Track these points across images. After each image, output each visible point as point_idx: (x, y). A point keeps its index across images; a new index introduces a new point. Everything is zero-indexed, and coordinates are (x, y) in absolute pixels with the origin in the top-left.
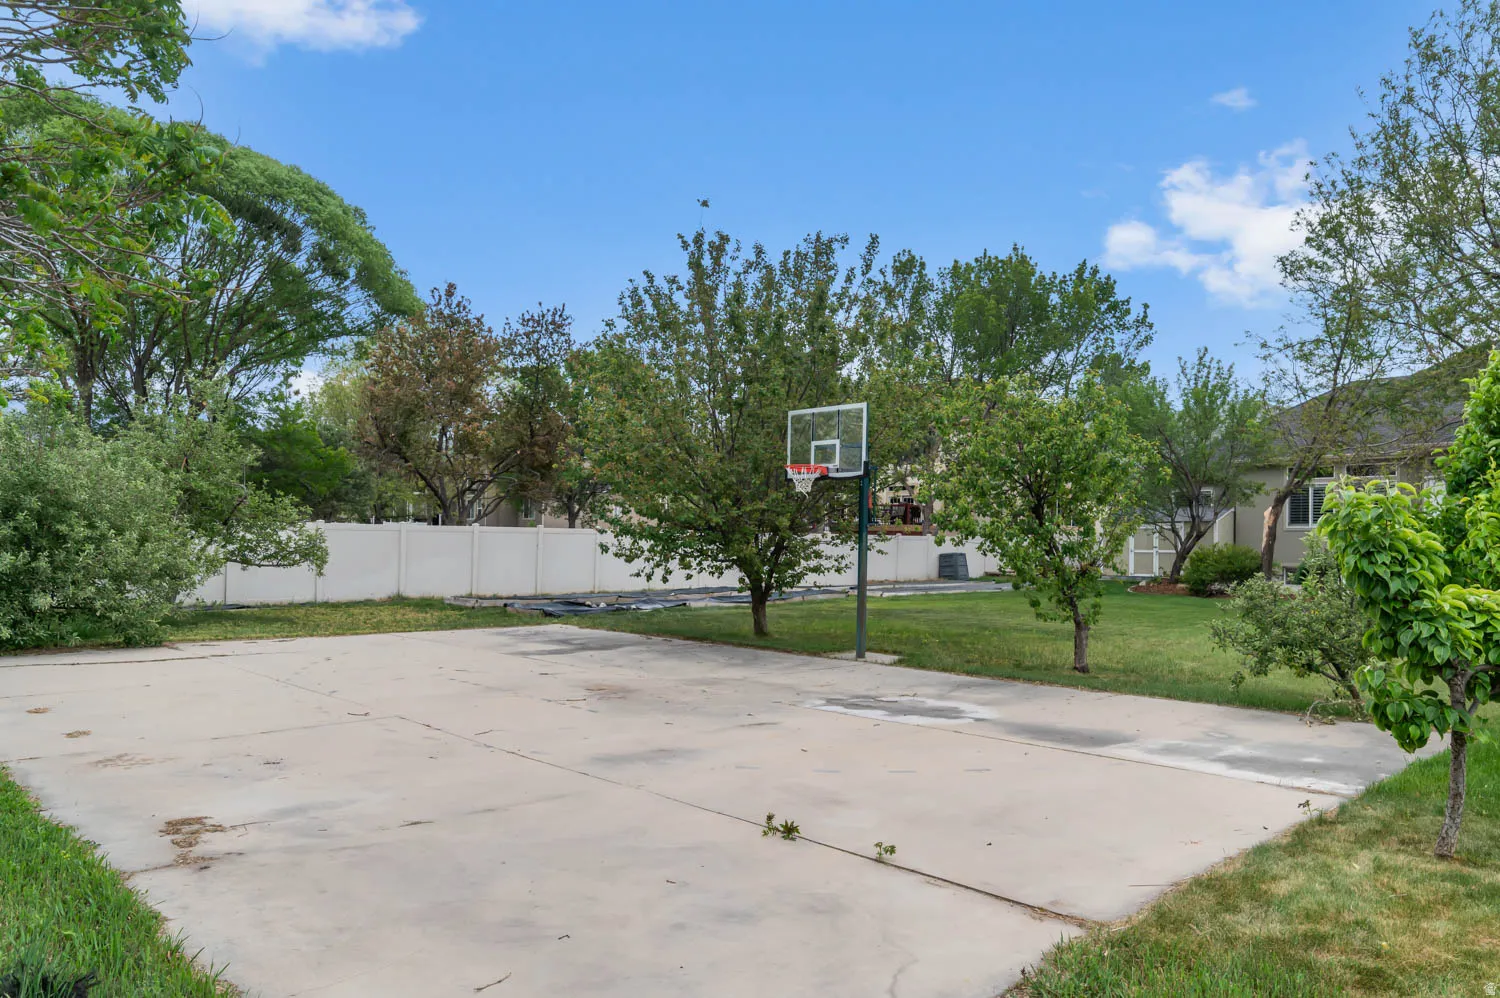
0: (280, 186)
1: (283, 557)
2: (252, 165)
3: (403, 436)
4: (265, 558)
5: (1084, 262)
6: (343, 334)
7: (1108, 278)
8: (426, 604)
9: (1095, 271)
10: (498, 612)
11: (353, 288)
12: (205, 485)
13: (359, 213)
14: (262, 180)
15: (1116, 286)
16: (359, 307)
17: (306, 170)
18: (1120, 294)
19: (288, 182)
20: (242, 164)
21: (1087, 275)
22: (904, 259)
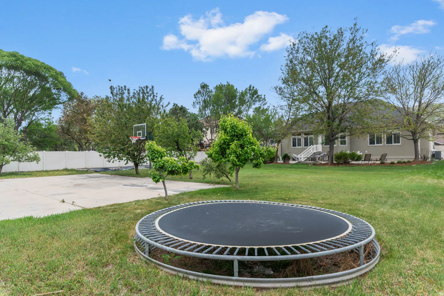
0: (38, 67)
1: (30, 159)
2: (31, 62)
3: (68, 130)
4: (25, 160)
5: (251, 85)
6: (59, 104)
7: (256, 89)
8: (72, 170)
9: (253, 87)
10: (86, 171)
11: (62, 92)
12: (6, 143)
13: (61, 74)
14: (33, 66)
15: (258, 91)
16: (64, 97)
17: (46, 64)
18: (259, 93)
19: (41, 66)
20: (29, 62)
21: (251, 88)
22: (203, 84)
